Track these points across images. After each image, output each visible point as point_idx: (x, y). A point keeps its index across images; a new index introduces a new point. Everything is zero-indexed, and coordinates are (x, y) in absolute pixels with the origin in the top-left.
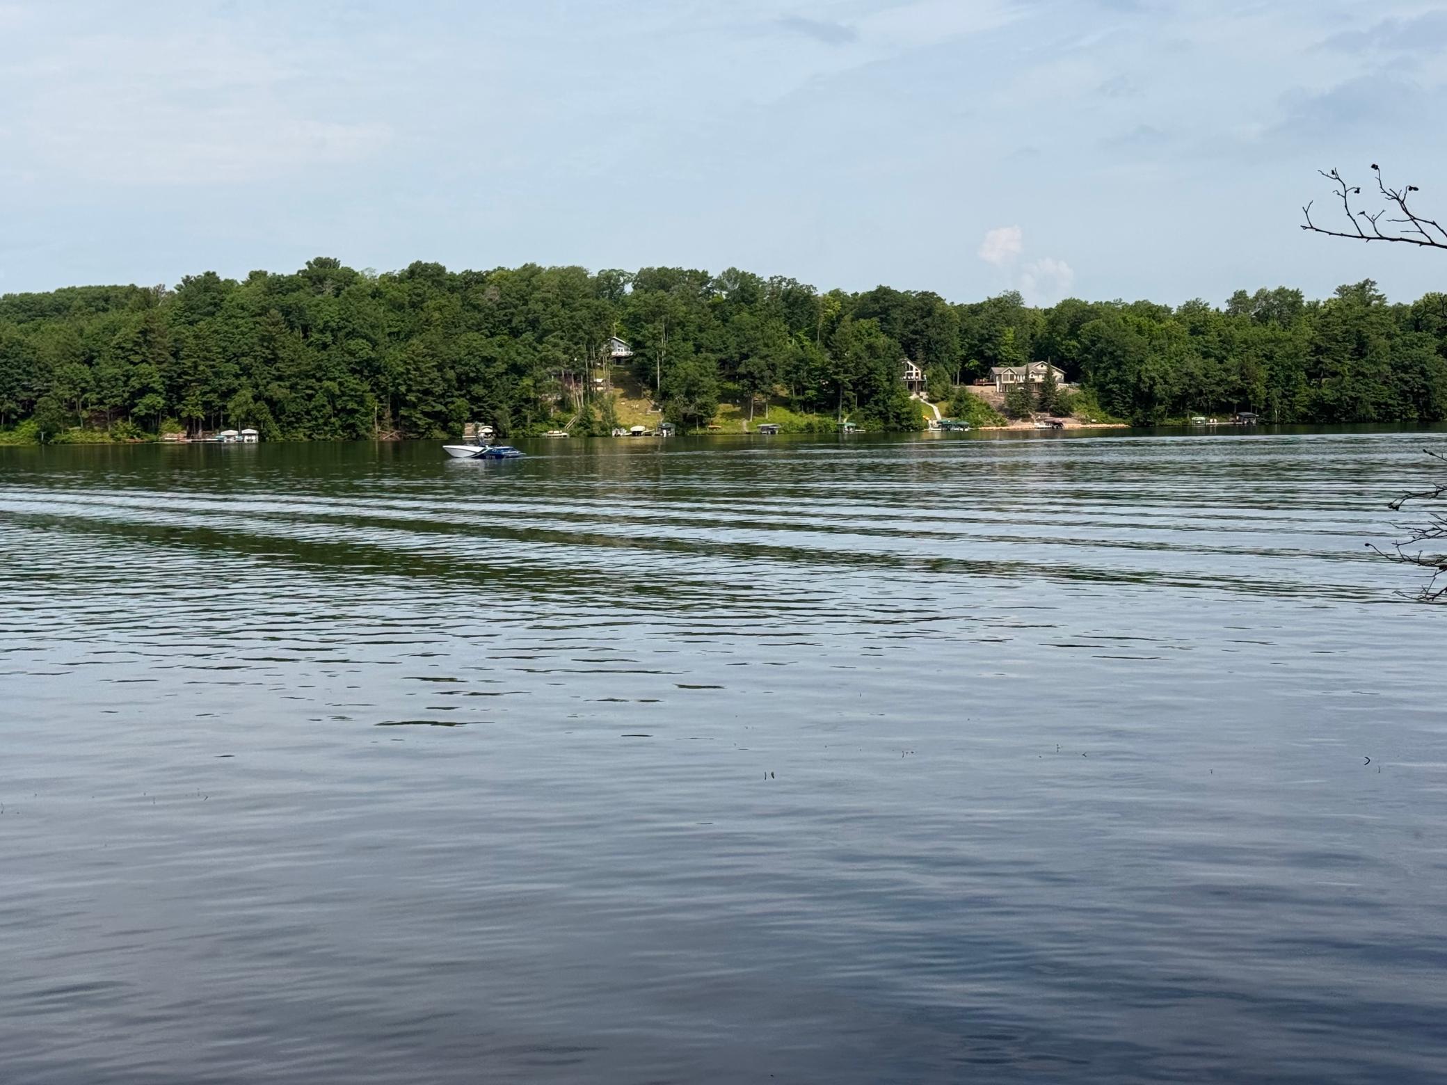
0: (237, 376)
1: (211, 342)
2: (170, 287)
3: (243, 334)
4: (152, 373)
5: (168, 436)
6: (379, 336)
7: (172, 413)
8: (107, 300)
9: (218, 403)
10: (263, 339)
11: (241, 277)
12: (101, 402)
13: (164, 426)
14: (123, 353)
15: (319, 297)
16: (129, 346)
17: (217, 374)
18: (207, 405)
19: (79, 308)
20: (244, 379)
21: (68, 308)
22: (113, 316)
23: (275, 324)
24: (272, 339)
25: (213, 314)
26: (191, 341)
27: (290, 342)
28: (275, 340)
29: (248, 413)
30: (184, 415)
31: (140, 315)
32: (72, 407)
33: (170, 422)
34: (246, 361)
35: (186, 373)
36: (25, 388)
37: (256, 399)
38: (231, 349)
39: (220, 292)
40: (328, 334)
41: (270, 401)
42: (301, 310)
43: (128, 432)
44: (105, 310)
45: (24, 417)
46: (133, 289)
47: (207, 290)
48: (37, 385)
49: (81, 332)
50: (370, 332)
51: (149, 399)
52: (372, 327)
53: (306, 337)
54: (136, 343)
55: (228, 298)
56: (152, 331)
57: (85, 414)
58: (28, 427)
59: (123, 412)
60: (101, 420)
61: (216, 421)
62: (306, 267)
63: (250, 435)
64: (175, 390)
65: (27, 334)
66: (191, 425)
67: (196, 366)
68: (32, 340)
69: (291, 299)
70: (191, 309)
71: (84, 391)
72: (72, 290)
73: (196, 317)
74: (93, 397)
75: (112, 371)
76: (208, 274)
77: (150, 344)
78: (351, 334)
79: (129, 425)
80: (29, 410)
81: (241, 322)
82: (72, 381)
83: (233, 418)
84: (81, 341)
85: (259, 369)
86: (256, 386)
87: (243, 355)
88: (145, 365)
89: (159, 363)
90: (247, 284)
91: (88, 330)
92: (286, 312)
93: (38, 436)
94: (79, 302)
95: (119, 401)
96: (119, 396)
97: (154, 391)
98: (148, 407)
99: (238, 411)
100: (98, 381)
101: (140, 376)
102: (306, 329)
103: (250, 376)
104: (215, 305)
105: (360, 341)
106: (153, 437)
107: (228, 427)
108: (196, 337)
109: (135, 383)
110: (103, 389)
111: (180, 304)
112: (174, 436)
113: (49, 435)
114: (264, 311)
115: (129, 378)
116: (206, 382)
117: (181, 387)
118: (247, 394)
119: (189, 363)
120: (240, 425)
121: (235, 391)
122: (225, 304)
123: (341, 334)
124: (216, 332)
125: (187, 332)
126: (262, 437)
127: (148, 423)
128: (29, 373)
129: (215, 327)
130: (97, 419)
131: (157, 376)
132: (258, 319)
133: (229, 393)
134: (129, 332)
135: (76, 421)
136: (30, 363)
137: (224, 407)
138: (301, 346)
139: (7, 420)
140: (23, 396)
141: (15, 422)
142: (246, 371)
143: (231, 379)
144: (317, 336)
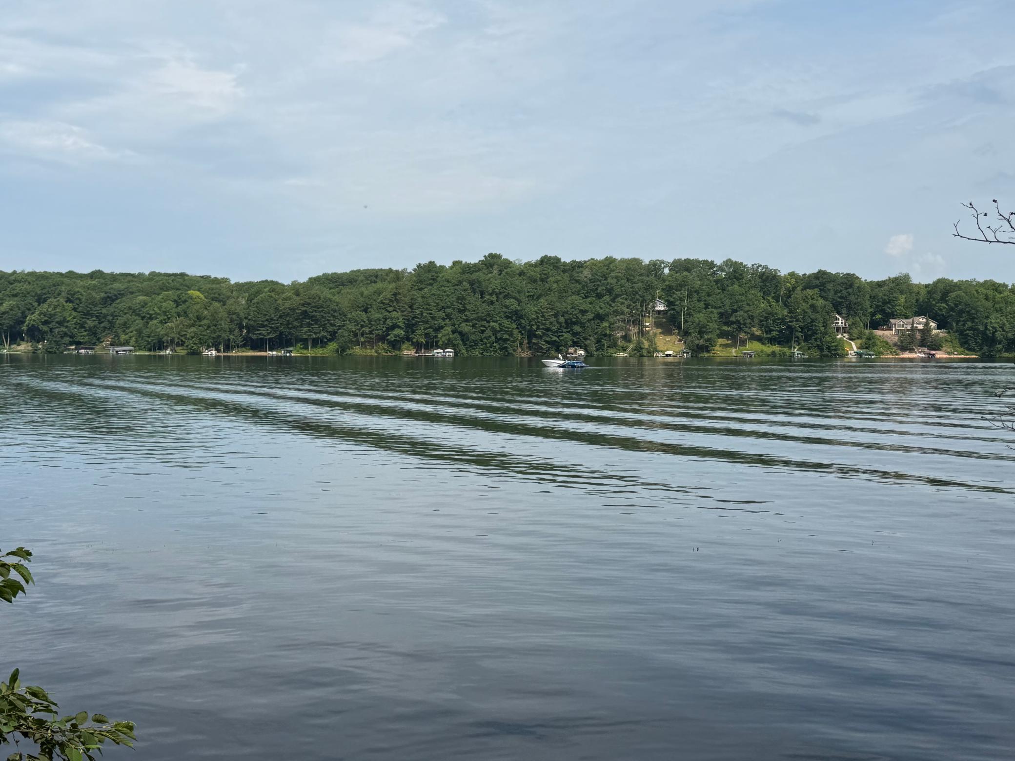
0: (444, 319)
1: (430, 300)
2: (410, 269)
3: (448, 296)
4: (398, 317)
5: (405, 352)
6: (522, 297)
7: (408, 339)
8: (376, 277)
9: (433, 334)
10: (458, 298)
11: (448, 264)
12: (371, 333)
13: (404, 346)
14: (384, 306)
15: (490, 275)
16: (387, 302)
17: (433, 318)
18: (427, 335)
19: (362, 281)
20: (447, 321)
21: (356, 281)
22: (379, 285)
23: (465, 290)
24: (463, 298)
25: (431, 284)
26: (420, 299)
27: (473, 300)
28: (465, 299)
29: (449, 340)
30: (415, 340)
31: (393, 285)
32: (356, 335)
33: (407, 344)
34: (449, 310)
35: (416, 317)
36: (332, 325)
37: (453, 332)
38: (441, 304)
39: (436, 272)
40: (494, 296)
41: (461, 333)
42: (479, 282)
43: (385, 349)
44: (375, 282)
45: (330, 340)
46: (390, 270)
47: (429, 271)
48: (338, 323)
49: (362, 294)
50: (517, 295)
51: (396, 331)
52: (519, 292)
53: (482, 297)
54: (391, 301)
55: (441, 276)
56: (400, 294)
57: (362, 339)
58: (333, 346)
59: (382, 338)
60: (371, 343)
61: (432, 344)
62: (484, 259)
63: (450, 352)
64: (410, 327)
65: (334, 295)
66: (418, 346)
67: (422, 313)
68: (336, 298)
69: (474, 276)
70: (421, 282)
71: (362, 326)
72: (359, 271)
73: (423, 286)
74: (367, 330)
75: (377, 316)
76: (430, 262)
77: (397, 301)
78: (507, 296)
79: (385, 346)
80: (333, 336)
81: (447, 289)
82: (356, 321)
83: (441, 343)
84: (362, 299)
85: (455, 315)
86: (454, 325)
87: (448, 307)
88: (395, 313)
89: (403, 311)
90: (451, 268)
91: (366, 293)
92: (472, 283)
93: (337, 351)
94: (361, 278)
95: (380, 332)
96: (381, 329)
97: (399, 327)
98: (396, 336)
99: (443, 339)
100: (370, 321)
101: (392, 319)
102: (482, 294)
103: (450, 319)
104: (434, 279)
105: (512, 300)
106: (398, 352)
107: (438, 348)
108: (423, 297)
109: (389, 322)
110: (372, 325)
111: (415, 279)
112: (408, 352)
113: (343, 350)
114: (460, 283)
115: (386, 319)
116: (427, 322)
117: (413, 325)
118: (449, 329)
119: (418, 312)
120: (444, 347)
121: (442, 327)
122: (439, 279)
123: (501, 296)
124: (433, 294)
125: (417, 294)
126: (456, 353)
127: (395, 345)
128: (334, 316)
129: (433, 292)
130: (369, 342)
131: (401, 319)
132: (456, 287)
133: (438, 329)
134: (388, 294)
135: (358, 343)
136: (335, 311)
137: (436, 337)
138: (479, 303)
139: (322, 342)
140: (331, 329)
141: (326, 343)
142: (448, 316)
143: (441, 321)
144: (488, 297)
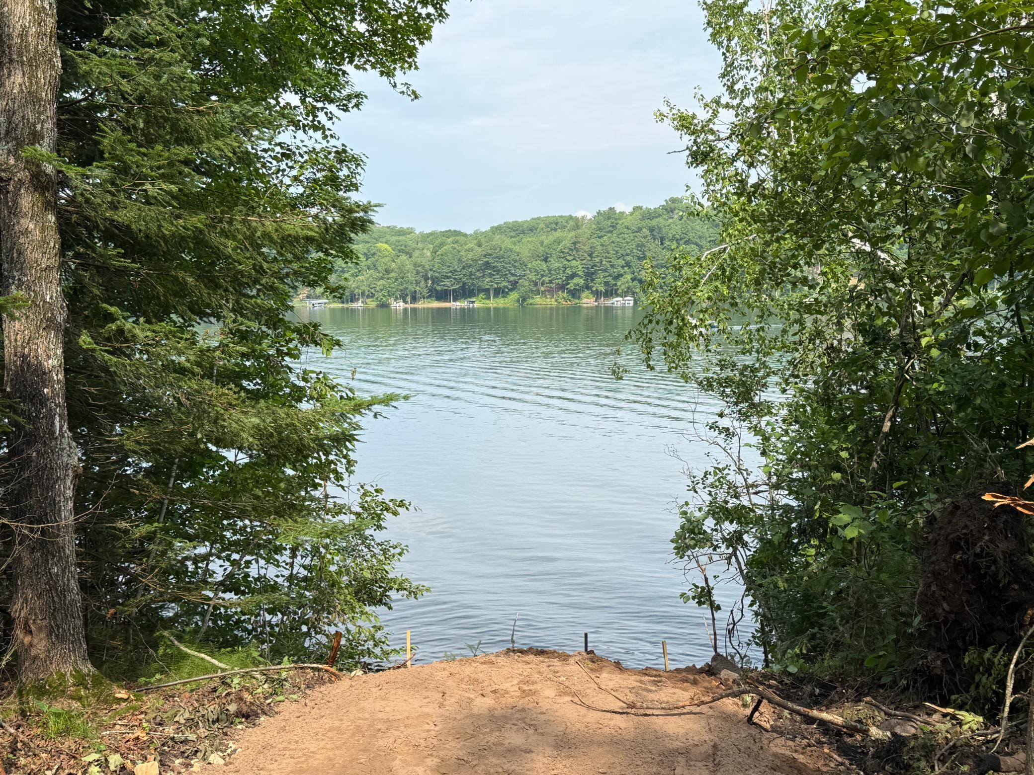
0: (623, 267)
1: (610, 248)
2: (589, 216)
3: (627, 243)
4: (577, 265)
5: (585, 301)
6: (703, 243)
7: (588, 287)
8: (556, 224)
9: (613, 282)
10: (638, 246)
11: (628, 210)
12: (551, 282)
13: (584, 295)
14: (563, 255)
15: (671, 220)
16: (566, 251)
17: (612, 266)
18: (606, 283)
19: (542, 229)
20: (626, 268)
21: (536, 229)
22: (559, 234)
23: (645, 237)
24: (643, 245)
25: (611, 232)
26: (599, 248)
27: (653, 247)
28: (645, 246)
29: (628, 288)
30: (594, 289)
31: (573, 234)
32: (536, 284)
33: (587, 293)
34: (628, 258)
35: (595, 266)
36: (513, 275)
37: (633, 280)
38: (621, 252)
39: (616, 219)
40: (675, 242)
41: (641, 281)
42: (660, 228)
43: (564, 298)
44: (555, 230)
45: (511, 290)
46: (571, 217)
47: (609, 218)
48: (519, 272)
49: (542, 243)
50: (698, 241)
51: (576, 280)
52: (700, 237)
53: (662, 244)
54: (571, 250)
55: (620, 222)
56: (579, 242)
57: (542, 289)
58: (514, 296)
59: (562, 287)
60: (551, 292)
61: (611, 292)
62: (665, 203)
63: (629, 301)
64: (590, 275)
65: (515, 244)
66: (597, 294)
67: (601, 261)
68: (517, 248)
69: (654, 222)
70: (600, 229)
71: (542, 276)
72: (539, 218)
73: (603, 234)
74: (546, 279)
75: (557, 265)
76: (610, 209)
77: (577, 250)
78: (687, 242)
79: (565, 295)
80: (514, 285)
81: (626, 236)
82: (536, 271)
83: (620, 291)
84: (541, 248)
85: (635, 262)
86: (633, 273)
87: (627, 255)
88: (574, 261)
89: (582, 260)
90: (631, 214)
91: (546, 242)
92: (652, 230)
93: (518, 301)
94: (542, 225)
95: (560, 281)
96: (560, 278)
97: (579, 276)
98: (575, 285)
99: (623, 287)
100: (550, 270)
101: (571, 268)
102: (662, 240)
103: (630, 267)
104: (613, 227)
105: (693, 246)
106: (577, 301)
107: (617, 295)
108: (602, 245)
109: (569, 271)
110: (552, 275)
111: (594, 226)
112: (588, 301)
113: (524, 300)
114: (640, 230)
115: (566, 269)
116: (606, 270)
117: (593, 273)
118: (628, 277)
119: (597, 260)
120: (624, 294)
121: (622, 275)
122: (618, 226)
123: (681, 242)
124: (613, 242)
125: (596, 242)
126: (636, 303)
127: (575, 294)
128: (515, 267)
129: (612, 239)
130: (549, 291)
131: (580, 267)
132: (636, 234)
133: (618, 277)
134: (567, 243)
135: (538, 292)
136: (516, 261)
137: (616, 285)
138: (659, 249)
139: (503, 292)
140: (512, 279)
141: (507, 293)
142: (628, 264)
143: (620, 269)
144: (668, 243)
